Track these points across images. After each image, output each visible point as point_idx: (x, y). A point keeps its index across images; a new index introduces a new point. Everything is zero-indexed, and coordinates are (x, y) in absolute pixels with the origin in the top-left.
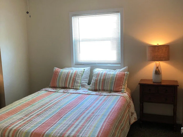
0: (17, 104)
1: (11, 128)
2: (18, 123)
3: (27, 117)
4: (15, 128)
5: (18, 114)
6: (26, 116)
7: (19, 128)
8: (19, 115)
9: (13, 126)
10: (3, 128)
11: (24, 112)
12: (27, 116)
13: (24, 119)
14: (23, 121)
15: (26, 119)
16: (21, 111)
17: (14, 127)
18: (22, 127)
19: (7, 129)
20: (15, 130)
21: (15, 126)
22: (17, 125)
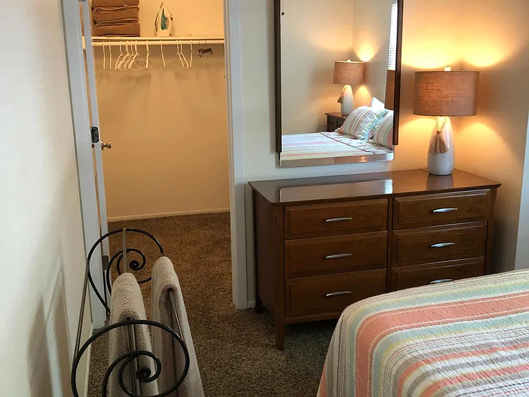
0: (518, 281)
1: (429, 367)
2: (463, 360)
3: (515, 352)
4: (439, 377)
5: (495, 325)
6: (514, 345)
7: (450, 386)
8: (493, 329)
9: (439, 365)
10: (409, 356)
11: (519, 326)
12: (516, 347)
13: (495, 355)
14: (486, 362)
15: (503, 359)
16: (511, 316)
17: (438, 371)
18: (464, 387)
19: (417, 365)
20: (436, 385)
21: (446, 369)
22: (453, 368)
